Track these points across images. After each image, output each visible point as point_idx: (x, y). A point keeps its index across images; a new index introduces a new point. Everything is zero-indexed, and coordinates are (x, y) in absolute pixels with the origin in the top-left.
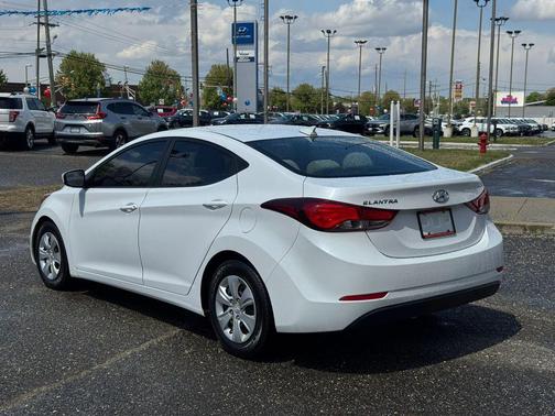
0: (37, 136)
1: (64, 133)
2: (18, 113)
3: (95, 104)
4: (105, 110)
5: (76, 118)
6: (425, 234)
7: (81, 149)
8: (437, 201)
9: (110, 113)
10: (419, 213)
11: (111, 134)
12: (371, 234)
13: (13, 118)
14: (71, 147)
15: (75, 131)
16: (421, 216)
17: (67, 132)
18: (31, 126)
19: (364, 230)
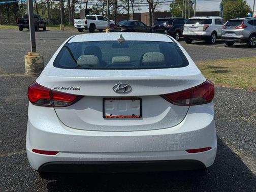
0: (218, 37)
1: (225, 36)
2: (208, 26)
3: (242, 21)
4: (246, 24)
5: (231, 28)
6: (107, 114)
7: (235, 44)
8: (117, 91)
9: (249, 25)
10: (105, 99)
11: (248, 37)
12: (58, 110)
13: (205, 29)
14: (230, 43)
15: (230, 35)
16: (107, 102)
17: (227, 35)
18: (215, 32)
19: (53, 106)
